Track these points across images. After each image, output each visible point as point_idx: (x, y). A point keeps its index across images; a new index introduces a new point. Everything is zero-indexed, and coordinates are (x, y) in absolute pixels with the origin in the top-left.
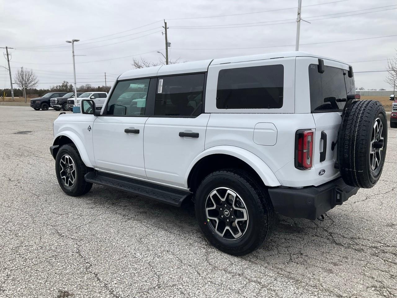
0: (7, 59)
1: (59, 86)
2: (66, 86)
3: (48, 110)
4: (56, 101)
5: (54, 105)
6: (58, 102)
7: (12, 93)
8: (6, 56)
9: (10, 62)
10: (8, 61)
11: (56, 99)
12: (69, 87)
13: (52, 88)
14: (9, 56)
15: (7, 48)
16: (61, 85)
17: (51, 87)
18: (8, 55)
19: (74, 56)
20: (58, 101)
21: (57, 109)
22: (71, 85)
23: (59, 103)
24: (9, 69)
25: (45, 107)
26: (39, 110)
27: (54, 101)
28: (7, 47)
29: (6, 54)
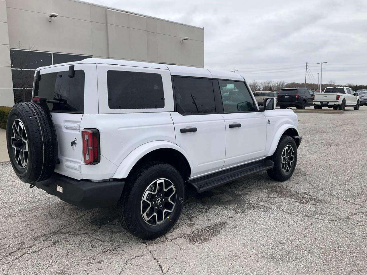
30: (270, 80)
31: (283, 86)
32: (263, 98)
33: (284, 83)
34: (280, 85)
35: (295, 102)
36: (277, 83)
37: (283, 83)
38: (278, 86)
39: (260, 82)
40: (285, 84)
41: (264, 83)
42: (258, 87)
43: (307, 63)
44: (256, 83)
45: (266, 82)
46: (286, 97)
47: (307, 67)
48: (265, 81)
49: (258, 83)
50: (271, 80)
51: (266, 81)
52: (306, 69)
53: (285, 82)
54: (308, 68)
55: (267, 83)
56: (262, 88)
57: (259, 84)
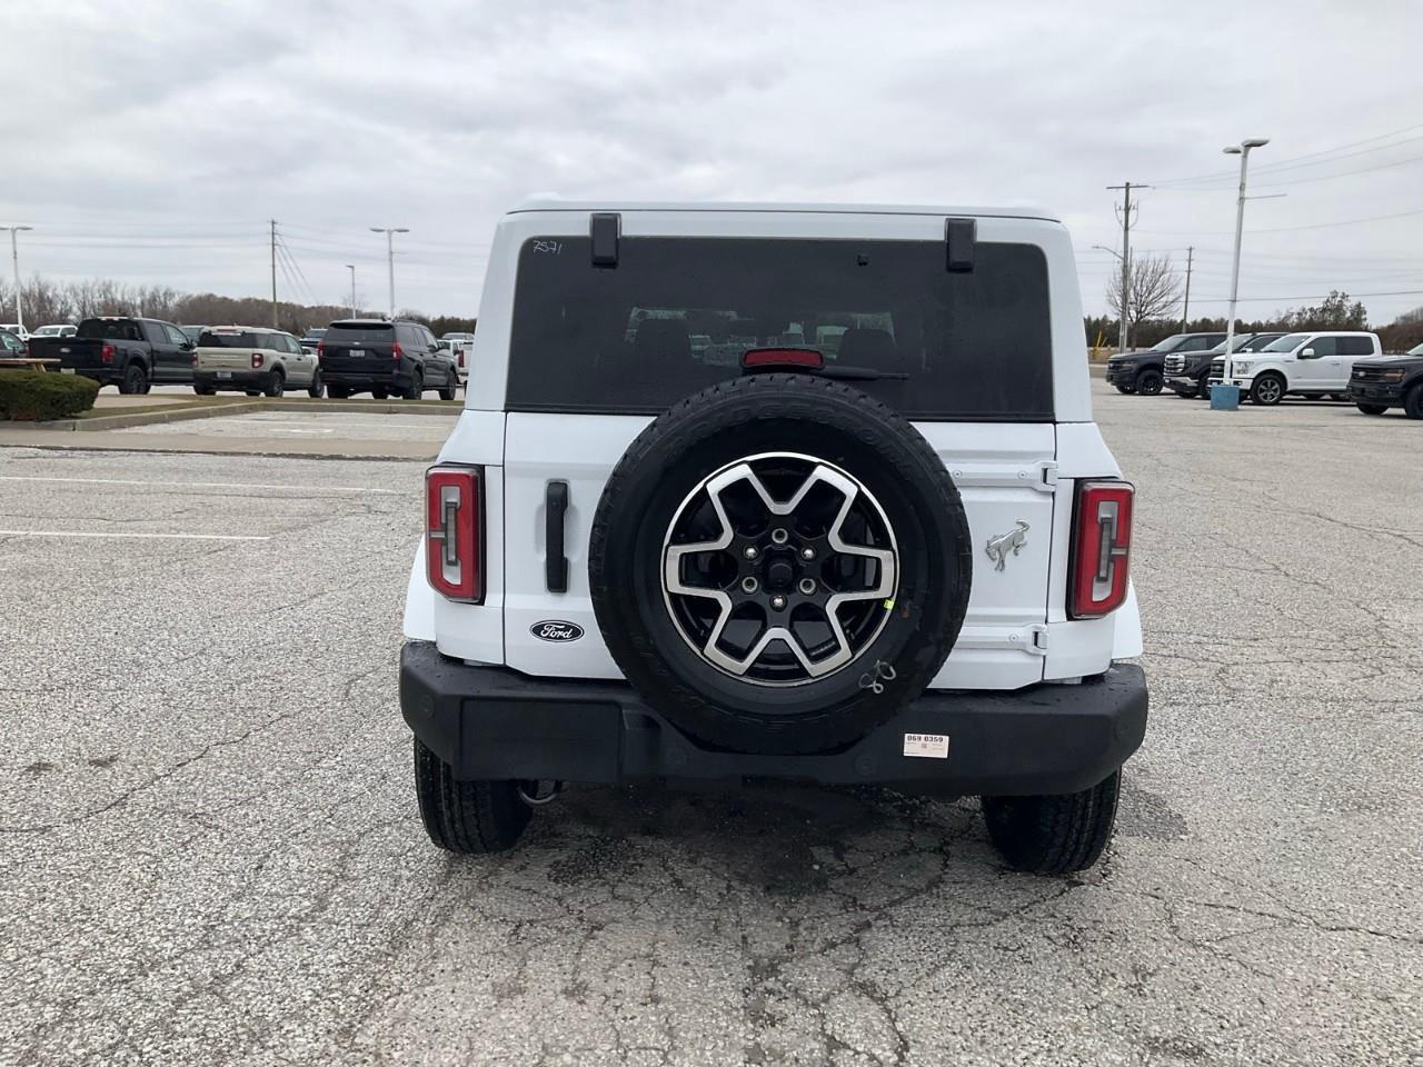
0: (1123, 223)
1: (1311, 310)
2: (1339, 309)
3: (1158, 394)
4: (1180, 365)
5: (1173, 379)
6: (1185, 368)
7: (1123, 333)
8: (1122, 214)
9: (1130, 232)
10: (1127, 229)
11: (1181, 357)
12: (1348, 314)
13: (1282, 317)
14: (1131, 213)
15: (1128, 186)
16: (1318, 305)
17: (1278, 312)
18: (1127, 210)
19: (1242, 199)
20: (1186, 362)
21: (1185, 393)
22: (1359, 306)
23: (1190, 370)
24: (1122, 255)
25: (1151, 382)
26: (1131, 393)
27: (1175, 361)
28: (1128, 184)
29: (1123, 207)
30: (107, 279)
31: (165, 306)
32: (254, 354)
33: (172, 295)
34: (153, 299)
35: (391, 373)
36: (142, 294)
37: (165, 294)
38: (147, 306)
39: (66, 285)
40: (177, 299)
41: (81, 287)
42: (59, 307)
43: (273, 223)
44: (47, 287)
45: (90, 285)
46: (352, 353)
47: (276, 236)
48: (87, 282)
49: (55, 289)
50: (115, 279)
51: (91, 279)
52: (273, 245)
53: (174, 290)
54: (280, 243)
55: (96, 287)
56: (75, 309)
57: (60, 292)
